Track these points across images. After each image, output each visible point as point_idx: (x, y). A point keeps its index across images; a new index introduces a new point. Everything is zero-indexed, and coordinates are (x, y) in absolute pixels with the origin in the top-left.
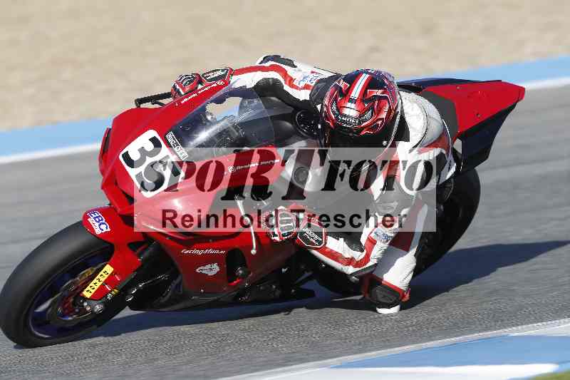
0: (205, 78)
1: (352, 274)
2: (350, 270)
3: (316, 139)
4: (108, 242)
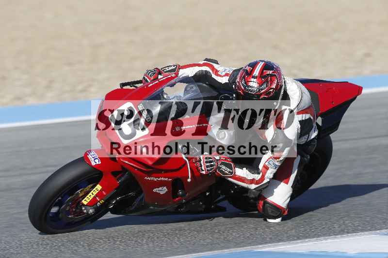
0: (163, 71)
2: (253, 187)
4: (99, 171)
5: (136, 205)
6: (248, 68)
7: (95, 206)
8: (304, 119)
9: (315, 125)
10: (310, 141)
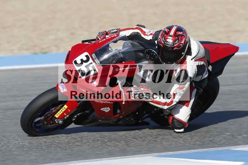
0: (110, 32)
1: (167, 109)
2: (166, 107)
3: (152, 61)
4: (66, 96)
5: (90, 119)
6: (166, 30)
7: (63, 119)
8: (199, 65)
9: (206, 69)
10: (203, 79)
